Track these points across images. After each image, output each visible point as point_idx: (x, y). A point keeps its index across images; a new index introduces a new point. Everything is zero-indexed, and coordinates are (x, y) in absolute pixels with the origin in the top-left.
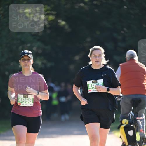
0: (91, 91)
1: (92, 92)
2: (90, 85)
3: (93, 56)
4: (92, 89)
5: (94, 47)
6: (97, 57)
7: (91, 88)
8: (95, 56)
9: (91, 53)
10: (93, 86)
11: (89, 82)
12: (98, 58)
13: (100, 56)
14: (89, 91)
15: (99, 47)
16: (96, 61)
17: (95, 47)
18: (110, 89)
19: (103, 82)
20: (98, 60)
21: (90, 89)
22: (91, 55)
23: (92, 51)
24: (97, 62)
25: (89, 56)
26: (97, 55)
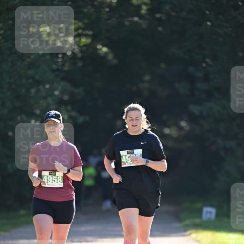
0: (125, 164)
1: (127, 166)
2: (124, 157)
4: (127, 162)
5: (130, 106)
6: (133, 120)
7: (125, 160)
10: (128, 159)
11: (123, 153)
12: (135, 122)
13: (138, 119)
14: (123, 165)
15: (137, 106)
18: (150, 161)
19: (141, 153)
20: (136, 125)
21: (124, 162)
22: (126, 117)
23: (128, 111)
24: (133, 127)
25: (124, 117)
26: (134, 118)
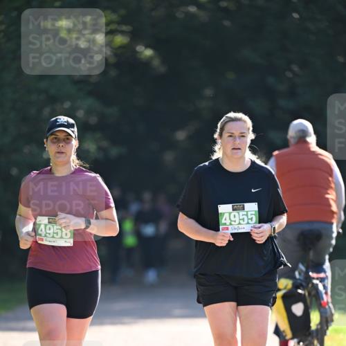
0: (227, 229)
3: (225, 135)
6: (235, 138)
7: (228, 222)
8: (231, 136)
9: (222, 129)
12: (238, 141)
13: (243, 136)
14: (223, 229)
15: (240, 115)
16: (234, 149)
17: (232, 115)
19: (257, 209)
20: (240, 147)
21: (225, 224)
22: (221, 135)
23: (224, 124)
24: (235, 151)
25: (216, 136)
26: (237, 134)
